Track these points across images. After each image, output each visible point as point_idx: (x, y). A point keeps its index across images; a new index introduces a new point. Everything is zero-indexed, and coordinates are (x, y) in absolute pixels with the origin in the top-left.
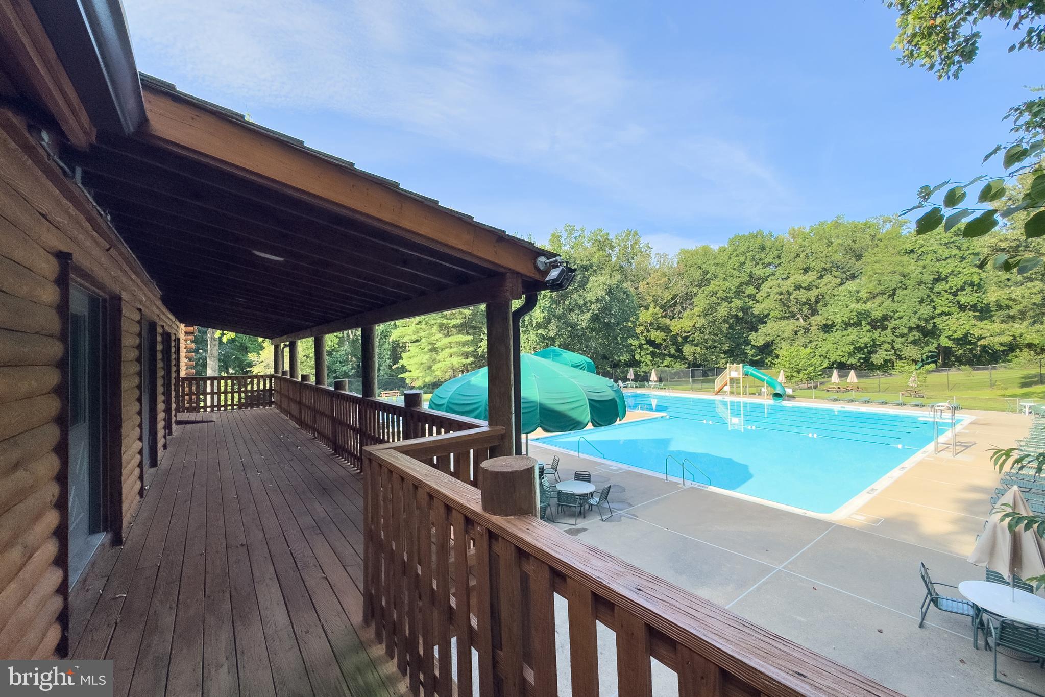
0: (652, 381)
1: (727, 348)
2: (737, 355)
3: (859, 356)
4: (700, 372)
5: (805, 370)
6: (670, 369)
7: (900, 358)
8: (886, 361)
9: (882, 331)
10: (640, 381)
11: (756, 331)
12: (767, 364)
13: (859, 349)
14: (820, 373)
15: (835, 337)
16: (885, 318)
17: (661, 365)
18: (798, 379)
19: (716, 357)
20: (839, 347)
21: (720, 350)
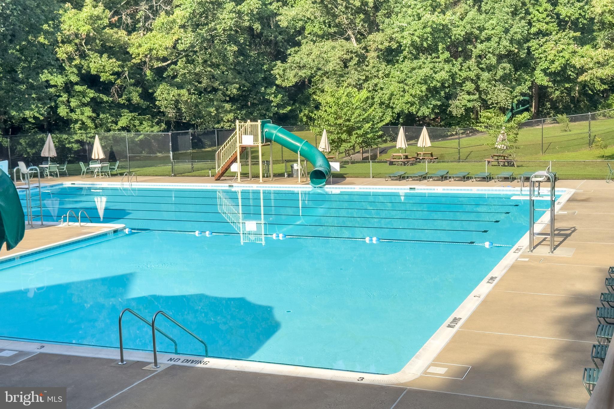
0: (95, 161)
1: (235, 91)
2: (253, 104)
3: (434, 102)
4: (187, 138)
5: (359, 128)
6: (132, 134)
7: (486, 105)
8: (468, 110)
9: (464, 61)
10: (70, 162)
11: (284, 60)
12: (301, 121)
13: (433, 91)
14: (380, 133)
15: (402, 71)
16: (469, 39)
17: (114, 127)
18: (349, 145)
19: (217, 110)
20: (407, 88)
21: (224, 95)
